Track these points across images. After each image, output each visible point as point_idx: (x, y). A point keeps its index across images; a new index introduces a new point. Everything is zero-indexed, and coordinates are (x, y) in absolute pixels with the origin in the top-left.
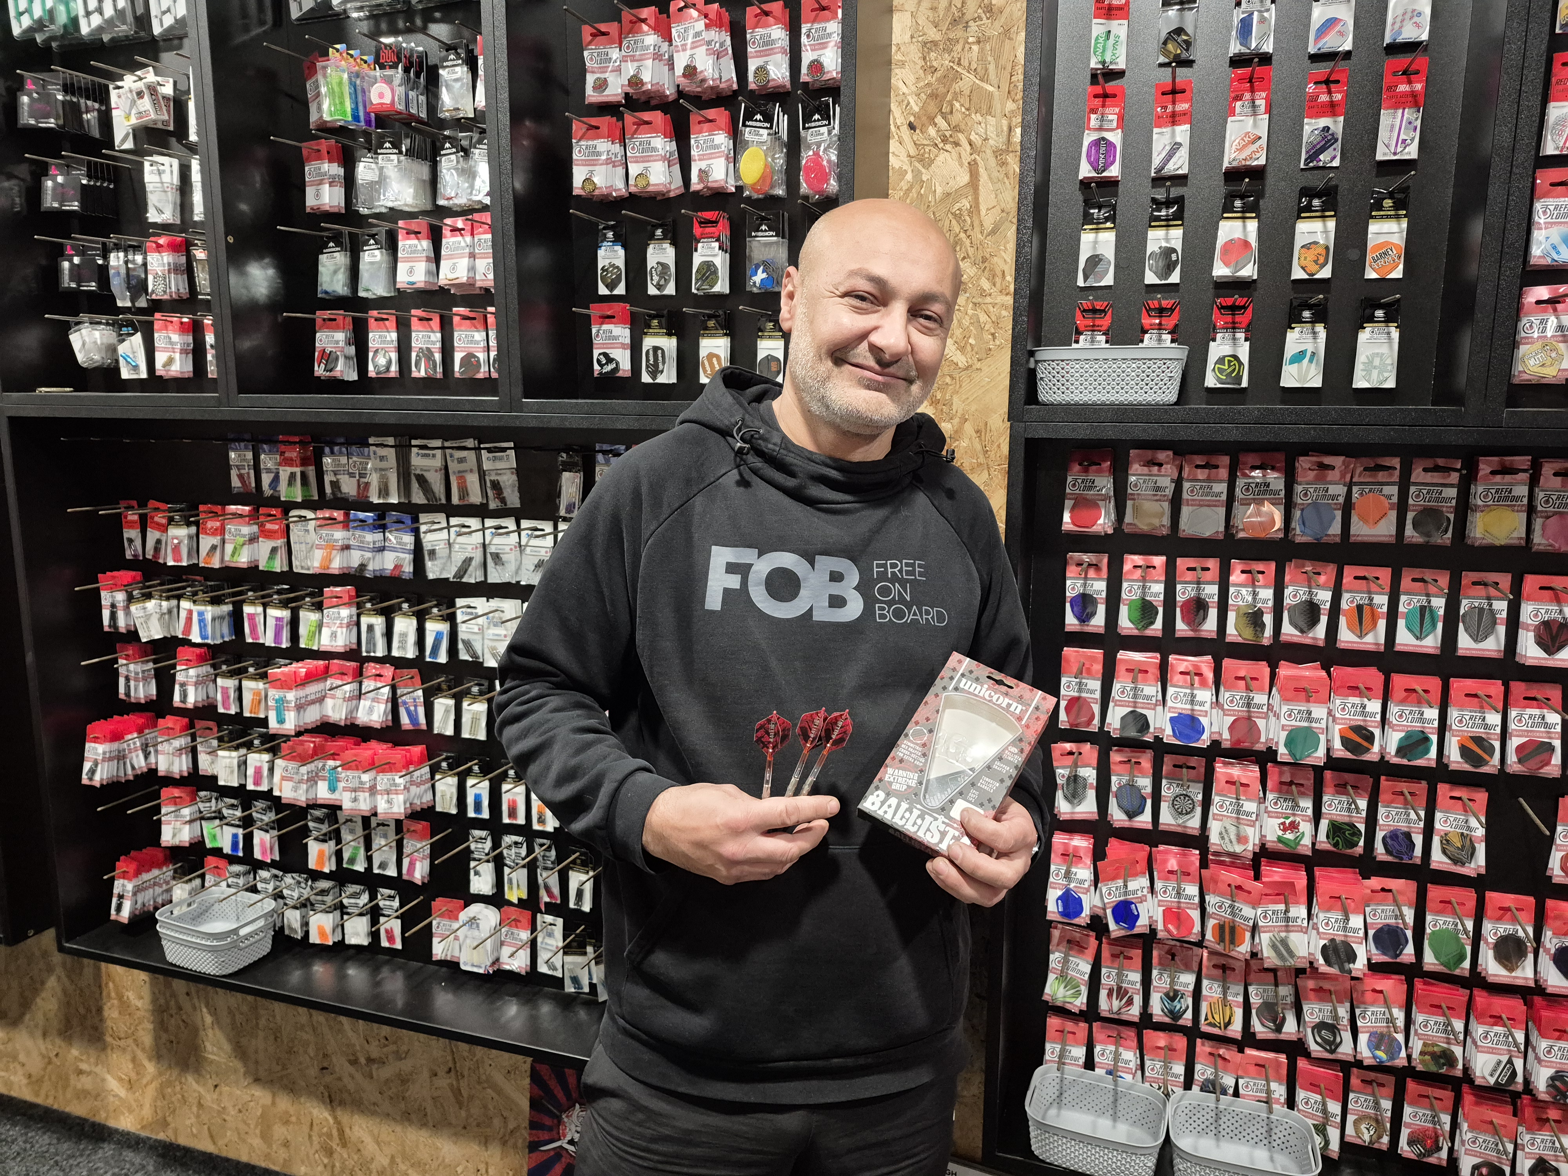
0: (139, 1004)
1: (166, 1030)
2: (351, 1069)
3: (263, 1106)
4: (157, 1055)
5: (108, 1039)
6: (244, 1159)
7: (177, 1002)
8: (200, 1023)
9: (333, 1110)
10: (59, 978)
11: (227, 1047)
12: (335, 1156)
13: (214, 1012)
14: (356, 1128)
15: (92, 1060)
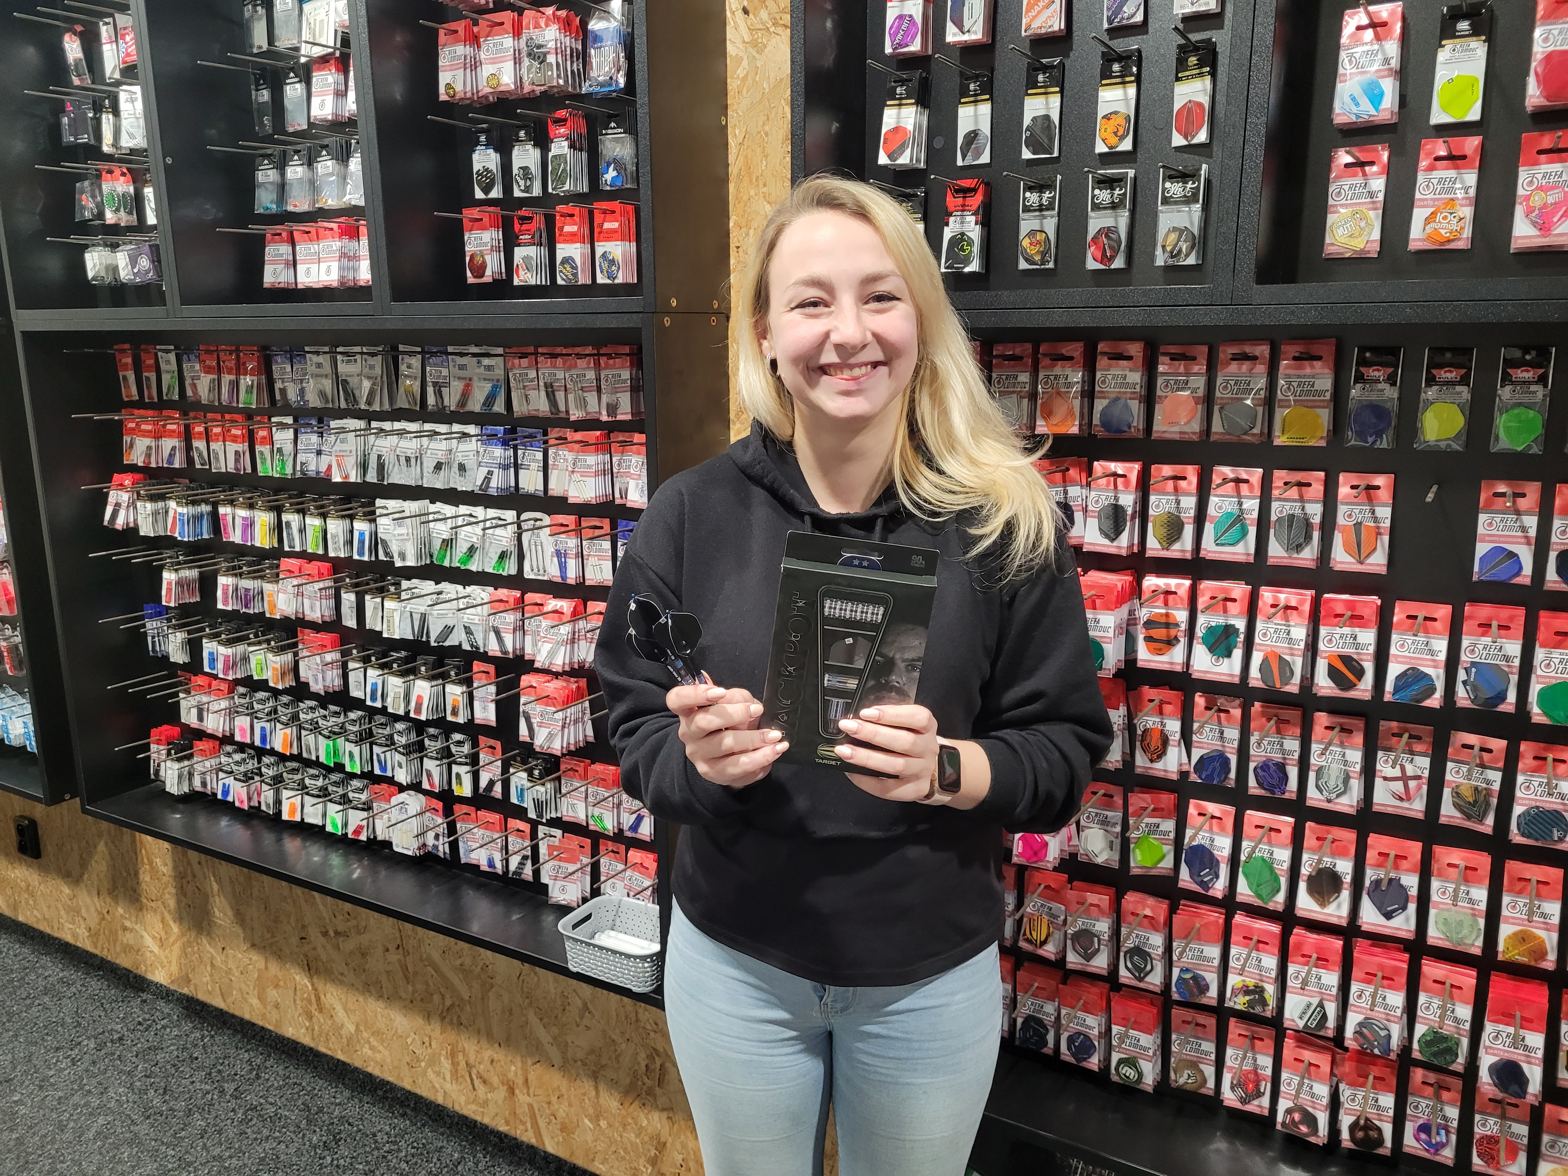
0: (164, 870)
1: (185, 896)
2: (322, 940)
3: (259, 970)
4: (180, 919)
5: (144, 901)
6: (247, 1017)
7: (192, 870)
8: (209, 890)
9: (311, 977)
10: (106, 844)
11: (230, 913)
12: (314, 1019)
13: (219, 881)
14: (328, 996)
15: (133, 919)
